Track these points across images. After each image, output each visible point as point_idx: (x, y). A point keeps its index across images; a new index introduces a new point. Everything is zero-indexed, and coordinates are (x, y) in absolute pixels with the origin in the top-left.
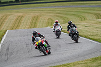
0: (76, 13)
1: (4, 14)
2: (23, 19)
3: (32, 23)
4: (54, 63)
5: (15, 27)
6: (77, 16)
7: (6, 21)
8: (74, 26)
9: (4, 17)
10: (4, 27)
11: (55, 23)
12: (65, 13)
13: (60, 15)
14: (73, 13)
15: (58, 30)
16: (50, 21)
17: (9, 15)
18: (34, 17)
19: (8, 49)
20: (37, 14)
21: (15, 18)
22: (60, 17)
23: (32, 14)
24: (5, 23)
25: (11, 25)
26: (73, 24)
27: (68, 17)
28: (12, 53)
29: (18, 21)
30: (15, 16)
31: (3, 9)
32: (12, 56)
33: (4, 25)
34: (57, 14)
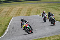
0: (53, 7)
1: (11, 7)
2: (22, 10)
3: (27, 12)
4: (41, 37)
5: (17, 15)
6: (54, 8)
7: (12, 11)
8: (52, 15)
9: (11, 9)
10: (11, 15)
11: (43, 13)
12: (47, 6)
13: (44, 8)
14: (52, 6)
15: (45, 17)
16: (38, 11)
17: (14, 8)
18: (29, 9)
19: (13, 28)
20: (30, 7)
21: (18, 9)
22: (44, 9)
23: (28, 7)
24: (12, 12)
25: (15, 14)
26: (51, 14)
27: (49, 9)
28: (15, 31)
29: (19, 11)
30: (18, 8)
31: (11, 4)
32: (16, 32)
33: (11, 13)
34: (43, 7)
